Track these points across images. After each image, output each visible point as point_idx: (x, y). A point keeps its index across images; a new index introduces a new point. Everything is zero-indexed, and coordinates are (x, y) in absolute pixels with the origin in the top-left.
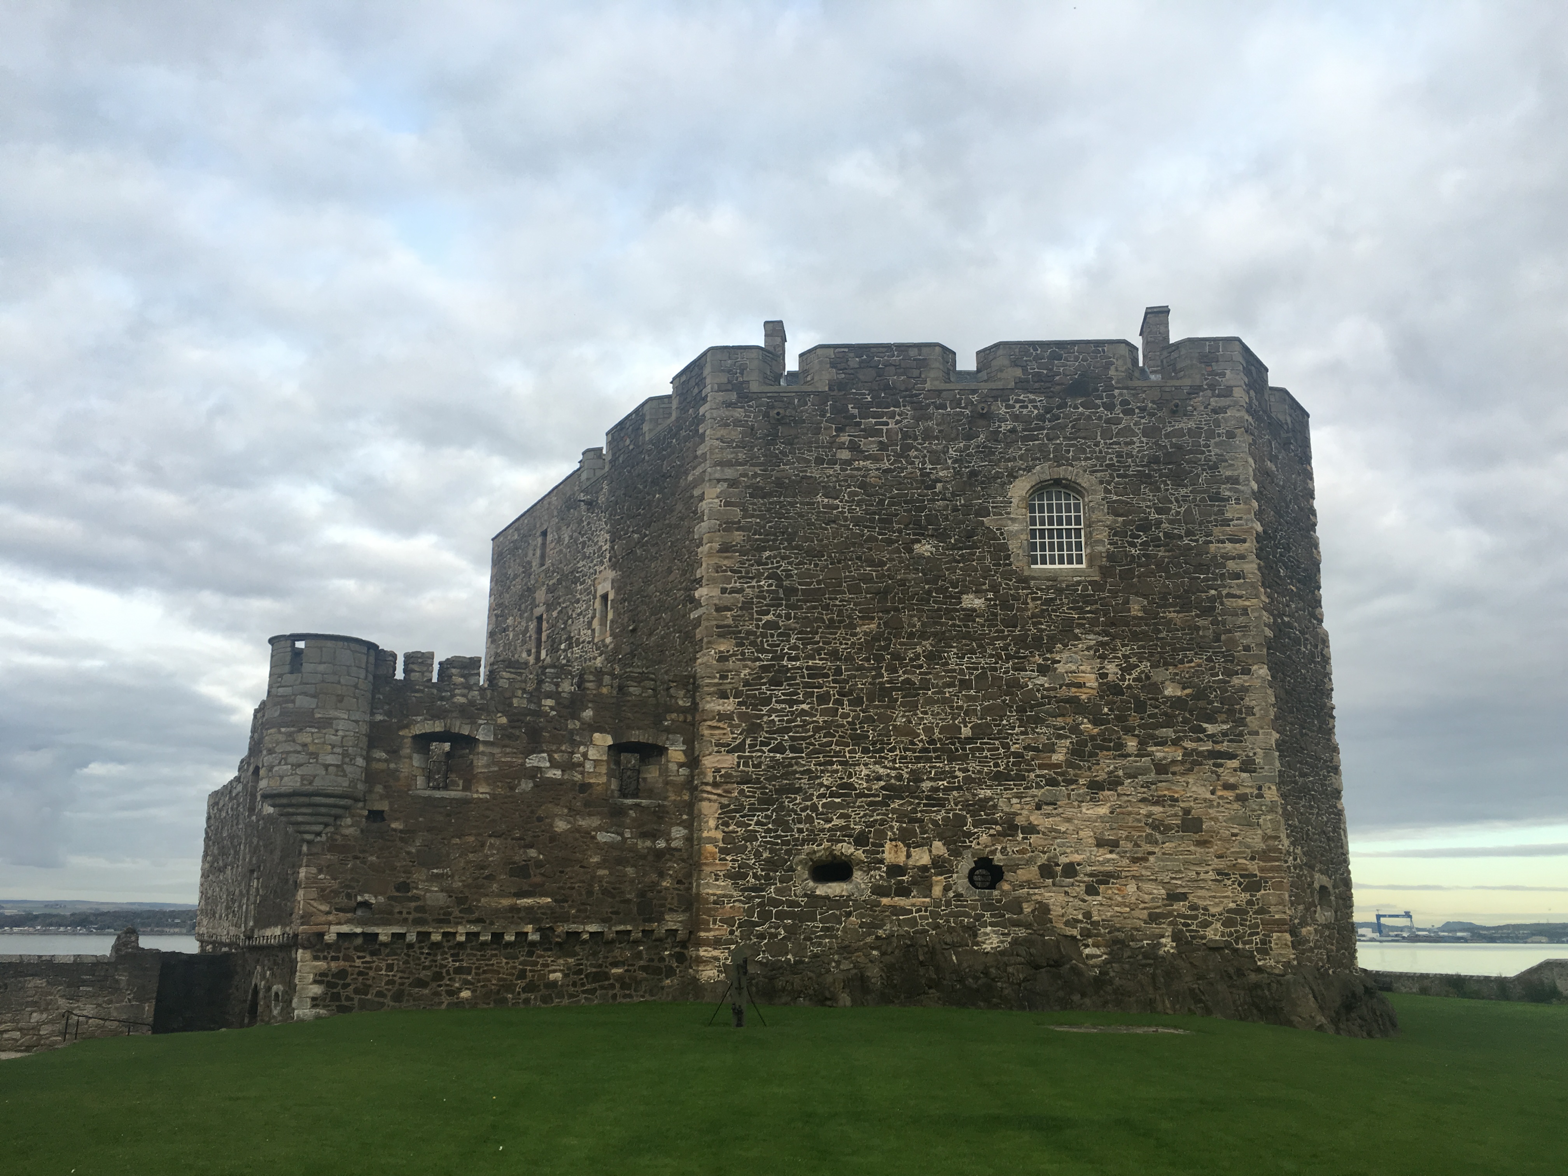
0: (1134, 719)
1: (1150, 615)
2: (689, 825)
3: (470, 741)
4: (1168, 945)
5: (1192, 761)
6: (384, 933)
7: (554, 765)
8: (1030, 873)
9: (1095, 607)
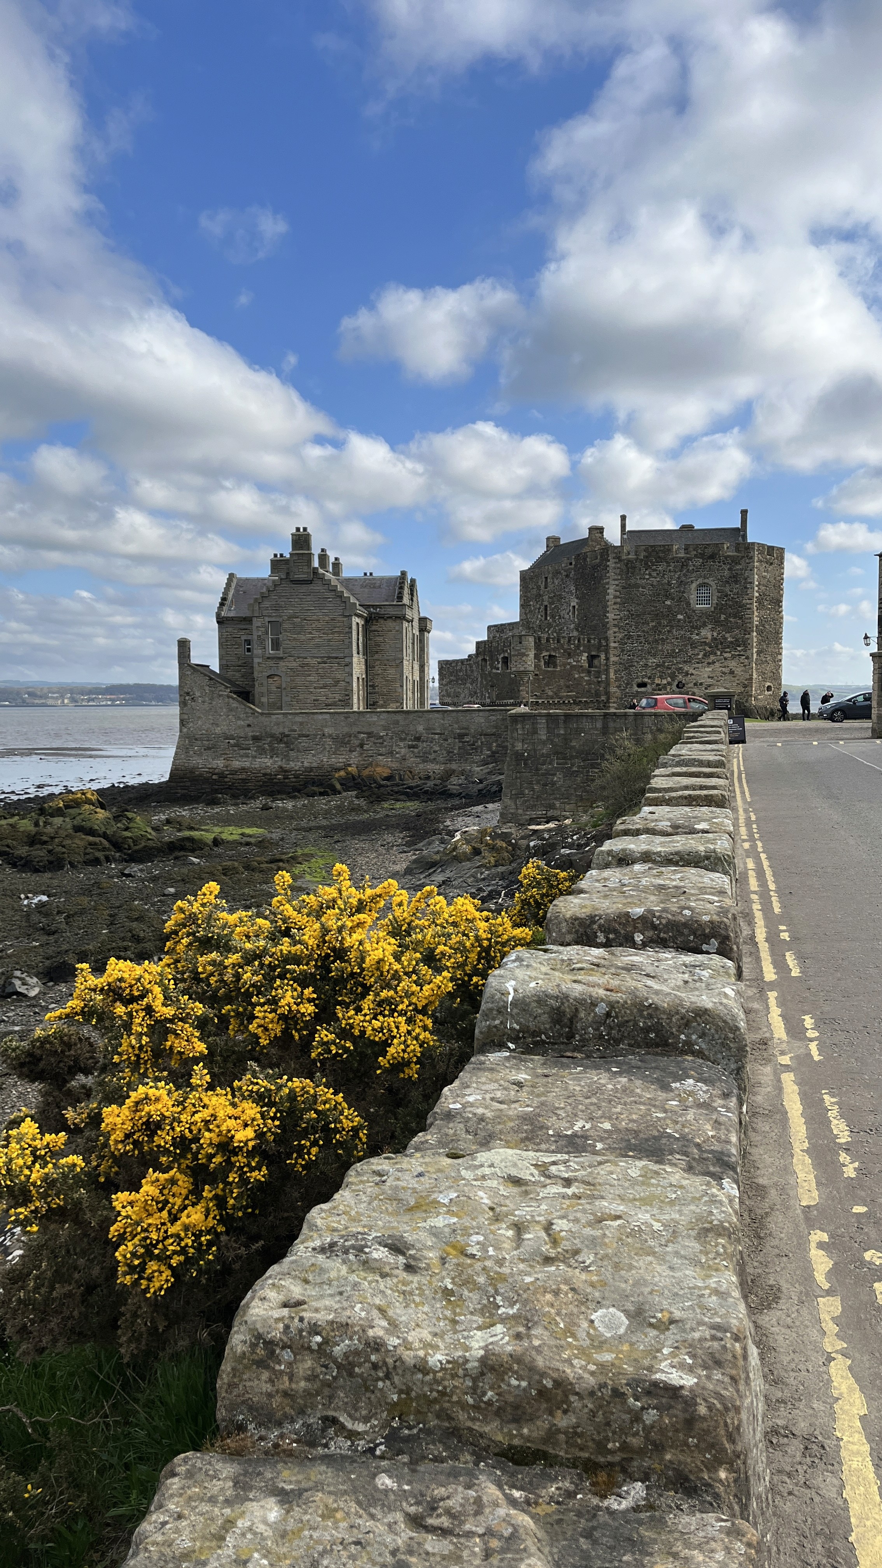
0: (720, 647)
1: (726, 619)
2: (607, 675)
3: (555, 656)
7: (574, 661)
9: (713, 618)
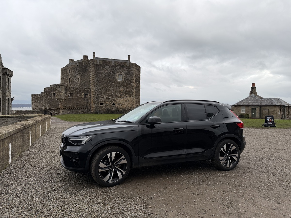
0: (125, 93)
1: (127, 85)
2: (90, 100)
3: (72, 93)
4: (126, 109)
5: (129, 96)
6: (67, 108)
7: (79, 95)
8: (117, 104)
9: (123, 84)
